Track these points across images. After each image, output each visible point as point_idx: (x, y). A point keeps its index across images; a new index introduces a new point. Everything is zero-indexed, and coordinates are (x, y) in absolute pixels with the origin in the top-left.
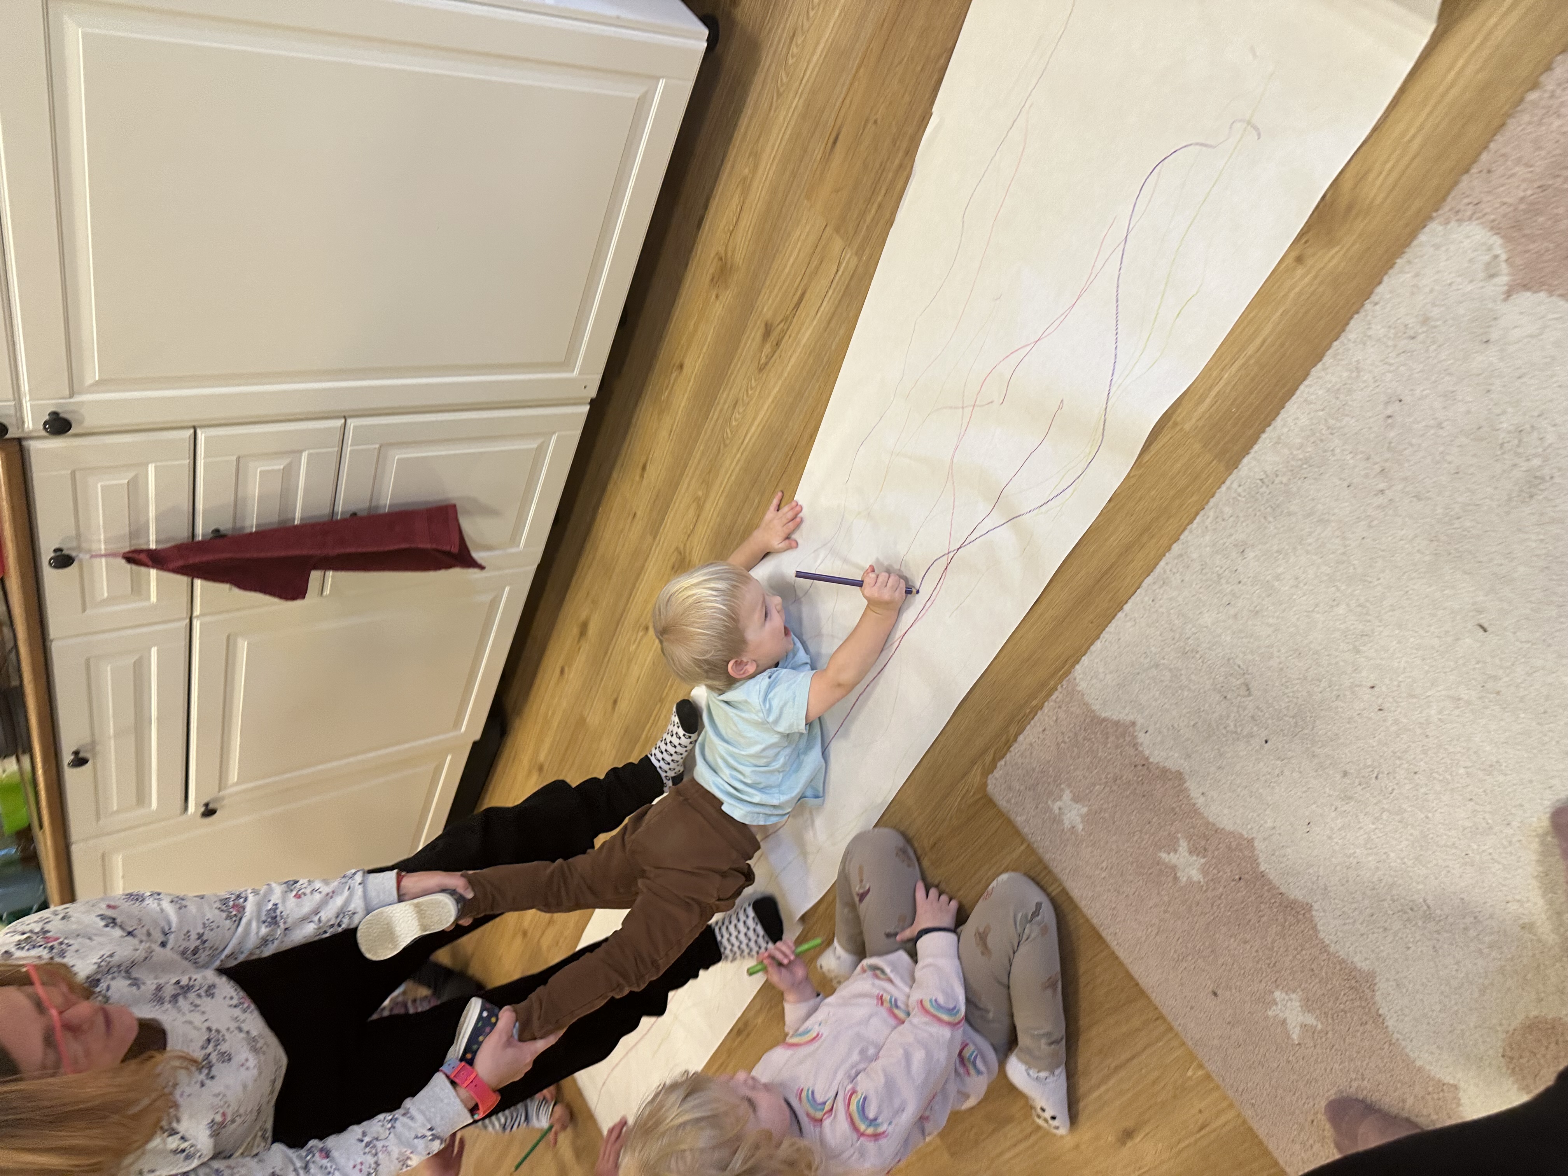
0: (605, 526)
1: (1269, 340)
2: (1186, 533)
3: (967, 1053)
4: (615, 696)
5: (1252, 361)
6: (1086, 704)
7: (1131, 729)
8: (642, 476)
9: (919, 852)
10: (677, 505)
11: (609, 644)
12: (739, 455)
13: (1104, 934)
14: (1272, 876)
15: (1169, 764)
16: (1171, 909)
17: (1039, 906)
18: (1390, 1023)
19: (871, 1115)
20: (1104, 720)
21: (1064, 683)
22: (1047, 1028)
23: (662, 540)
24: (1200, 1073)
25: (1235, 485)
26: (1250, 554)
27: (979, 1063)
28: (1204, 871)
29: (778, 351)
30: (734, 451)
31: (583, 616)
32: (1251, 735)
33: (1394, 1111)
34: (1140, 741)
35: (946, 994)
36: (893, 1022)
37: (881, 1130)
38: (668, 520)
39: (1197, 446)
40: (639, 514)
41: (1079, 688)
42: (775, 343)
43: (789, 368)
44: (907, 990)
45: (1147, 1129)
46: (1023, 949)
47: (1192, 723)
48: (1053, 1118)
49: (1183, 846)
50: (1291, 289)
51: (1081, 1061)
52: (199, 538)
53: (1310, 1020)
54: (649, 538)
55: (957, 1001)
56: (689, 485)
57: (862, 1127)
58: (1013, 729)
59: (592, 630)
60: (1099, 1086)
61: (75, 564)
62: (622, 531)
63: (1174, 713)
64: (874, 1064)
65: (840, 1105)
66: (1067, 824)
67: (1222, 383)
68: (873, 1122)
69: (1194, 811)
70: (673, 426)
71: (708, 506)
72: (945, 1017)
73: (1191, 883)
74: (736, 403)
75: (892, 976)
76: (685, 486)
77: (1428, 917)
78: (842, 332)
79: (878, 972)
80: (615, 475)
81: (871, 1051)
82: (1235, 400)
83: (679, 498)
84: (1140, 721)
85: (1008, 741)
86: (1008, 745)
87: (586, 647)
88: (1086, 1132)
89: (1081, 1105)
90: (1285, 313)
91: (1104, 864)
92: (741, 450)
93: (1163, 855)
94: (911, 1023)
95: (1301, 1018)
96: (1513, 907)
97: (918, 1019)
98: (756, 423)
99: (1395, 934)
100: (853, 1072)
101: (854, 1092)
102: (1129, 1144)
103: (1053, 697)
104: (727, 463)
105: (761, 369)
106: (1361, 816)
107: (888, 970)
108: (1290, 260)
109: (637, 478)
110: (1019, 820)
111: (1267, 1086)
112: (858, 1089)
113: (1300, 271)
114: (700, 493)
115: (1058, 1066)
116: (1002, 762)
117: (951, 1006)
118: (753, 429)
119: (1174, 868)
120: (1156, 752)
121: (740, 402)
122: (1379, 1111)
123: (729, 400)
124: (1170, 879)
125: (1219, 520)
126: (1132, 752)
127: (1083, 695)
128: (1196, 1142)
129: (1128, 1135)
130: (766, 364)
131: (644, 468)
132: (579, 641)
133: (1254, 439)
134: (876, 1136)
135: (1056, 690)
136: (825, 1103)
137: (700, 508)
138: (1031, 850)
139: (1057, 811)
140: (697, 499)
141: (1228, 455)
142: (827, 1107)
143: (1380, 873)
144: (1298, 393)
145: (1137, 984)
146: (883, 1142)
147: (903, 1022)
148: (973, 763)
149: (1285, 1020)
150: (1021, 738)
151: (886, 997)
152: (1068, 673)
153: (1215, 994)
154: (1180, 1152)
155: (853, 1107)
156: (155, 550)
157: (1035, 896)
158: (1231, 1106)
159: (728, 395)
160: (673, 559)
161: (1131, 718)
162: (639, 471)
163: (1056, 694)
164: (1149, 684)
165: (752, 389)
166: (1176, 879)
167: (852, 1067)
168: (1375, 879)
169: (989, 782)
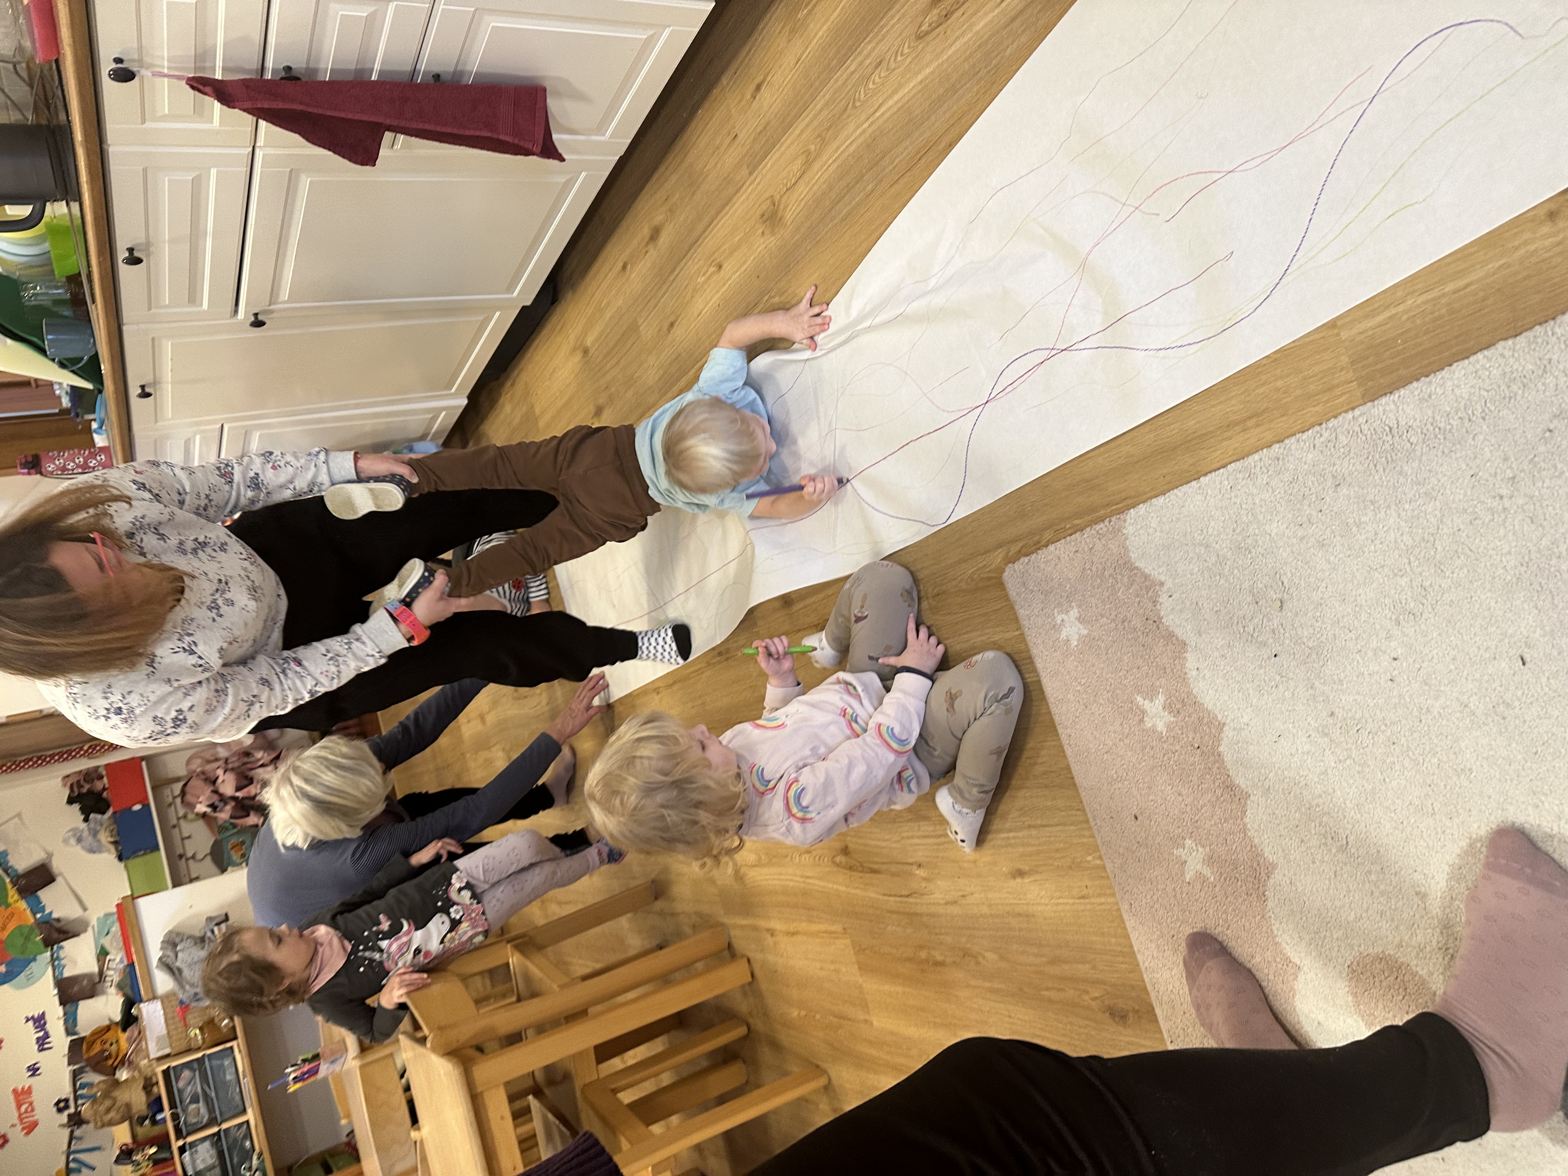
0: (702, 132)
1: (1473, 287)
2: (1293, 440)
3: (905, 775)
4: (672, 318)
5: (1444, 301)
6: (1126, 549)
7: (1157, 588)
8: (754, 97)
9: (922, 594)
10: (783, 149)
11: (678, 263)
12: (866, 125)
13: (1060, 731)
14: (1228, 758)
15: (1179, 632)
16: (1127, 741)
17: (1011, 690)
18: (1270, 904)
19: (804, 804)
20: (1137, 568)
21: (1113, 519)
22: (983, 781)
23: (758, 180)
24: (1098, 862)
25: (1362, 420)
26: (1344, 491)
27: (913, 785)
28: (1169, 727)
29: (944, 26)
30: (863, 117)
31: (659, 219)
32: (1264, 644)
33: (1241, 959)
34: (1161, 600)
35: (903, 726)
36: (848, 732)
37: (808, 816)
38: (770, 161)
39: (1345, 360)
40: (740, 137)
41: (1125, 531)
42: (944, 13)
43: (950, 52)
44: (871, 709)
45: (1038, 877)
46: (984, 719)
47: (1215, 609)
48: (963, 841)
49: (1161, 699)
50: (1526, 243)
51: (1002, 808)
52: (268, 76)
53: (1207, 872)
54: (745, 171)
55: (910, 734)
56: (802, 132)
57: (795, 810)
58: (1047, 535)
59: (665, 238)
60: (1010, 831)
61: (137, 79)
62: (718, 148)
63: (1204, 593)
64: (821, 763)
65: (781, 786)
66: (1063, 635)
67: (1401, 308)
68: (804, 809)
69: (1183, 678)
70: (803, 53)
71: (816, 166)
72: (895, 745)
73: (1153, 730)
74: (881, 62)
75: (862, 694)
76: (797, 132)
77: (1344, 848)
78: (1024, 39)
79: (850, 688)
80: (724, 80)
81: (822, 750)
82: (1406, 332)
83: (788, 142)
84: (1169, 584)
85: (1039, 542)
86: (1039, 546)
87: (653, 253)
88: (986, 855)
89: (990, 837)
90: (1507, 265)
91: (1083, 681)
92: (871, 120)
93: (1139, 699)
94: (864, 740)
95: (1199, 867)
96: (1417, 876)
97: (870, 738)
98: (896, 98)
99: (1309, 848)
100: (801, 764)
101: (796, 780)
102: (1019, 880)
103: (1098, 527)
104: (851, 127)
105: (919, 37)
106: (1327, 752)
107: (859, 689)
108: (1542, 212)
109: (748, 96)
110: (1022, 613)
111: (1149, 897)
112: (800, 779)
113: (1545, 229)
114: (812, 147)
115: (980, 808)
116: (1026, 559)
117: (904, 738)
118: (890, 103)
119: (1144, 712)
120: (1171, 617)
121: (884, 64)
122: (1230, 954)
123: (873, 55)
124: (1137, 718)
125: (1331, 445)
126: (1150, 605)
127: (1126, 539)
128: (1073, 904)
129: (1020, 873)
130: (927, 33)
131: (758, 88)
132: (647, 244)
133: (1405, 382)
134: (803, 820)
135: (1103, 521)
136: (769, 781)
137: (808, 164)
138: (1022, 638)
139: (1059, 622)
140: (808, 153)
141: (1370, 383)
142: (771, 785)
143: (1321, 801)
144: (1472, 359)
145: (1073, 778)
146: (809, 825)
147: (858, 736)
148: (1000, 546)
149: (1186, 862)
150: (1051, 548)
151: (850, 711)
152: (1121, 511)
153: (1136, 818)
154: (1058, 904)
155: (791, 793)
156: (222, 81)
157: (1012, 679)
158: (1113, 895)
159: (874, 49)
160: (764, 207)
161: (1163, 578)
162: (752, 87)
163: (1102, 525)
164: (1192, 558)
165: (902, 55)
166: (1142, 721)
167: (801, 760)
168: (1314, 803)
169: (1007, 570)
